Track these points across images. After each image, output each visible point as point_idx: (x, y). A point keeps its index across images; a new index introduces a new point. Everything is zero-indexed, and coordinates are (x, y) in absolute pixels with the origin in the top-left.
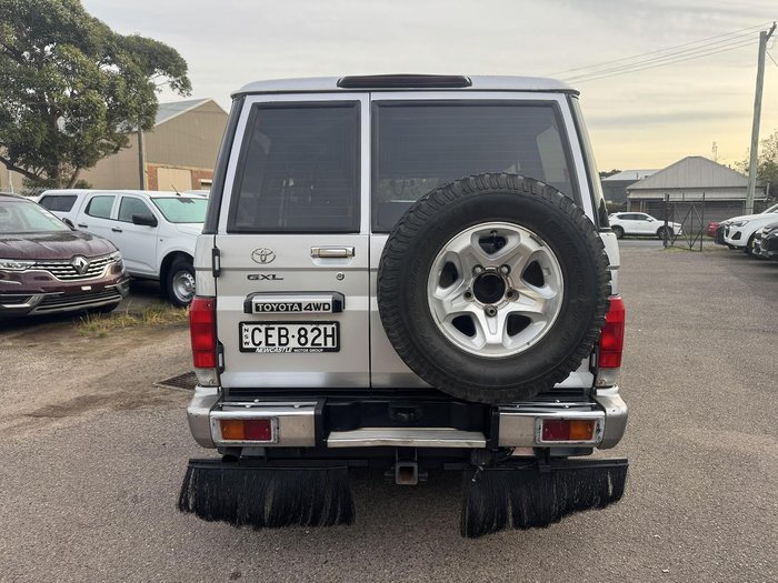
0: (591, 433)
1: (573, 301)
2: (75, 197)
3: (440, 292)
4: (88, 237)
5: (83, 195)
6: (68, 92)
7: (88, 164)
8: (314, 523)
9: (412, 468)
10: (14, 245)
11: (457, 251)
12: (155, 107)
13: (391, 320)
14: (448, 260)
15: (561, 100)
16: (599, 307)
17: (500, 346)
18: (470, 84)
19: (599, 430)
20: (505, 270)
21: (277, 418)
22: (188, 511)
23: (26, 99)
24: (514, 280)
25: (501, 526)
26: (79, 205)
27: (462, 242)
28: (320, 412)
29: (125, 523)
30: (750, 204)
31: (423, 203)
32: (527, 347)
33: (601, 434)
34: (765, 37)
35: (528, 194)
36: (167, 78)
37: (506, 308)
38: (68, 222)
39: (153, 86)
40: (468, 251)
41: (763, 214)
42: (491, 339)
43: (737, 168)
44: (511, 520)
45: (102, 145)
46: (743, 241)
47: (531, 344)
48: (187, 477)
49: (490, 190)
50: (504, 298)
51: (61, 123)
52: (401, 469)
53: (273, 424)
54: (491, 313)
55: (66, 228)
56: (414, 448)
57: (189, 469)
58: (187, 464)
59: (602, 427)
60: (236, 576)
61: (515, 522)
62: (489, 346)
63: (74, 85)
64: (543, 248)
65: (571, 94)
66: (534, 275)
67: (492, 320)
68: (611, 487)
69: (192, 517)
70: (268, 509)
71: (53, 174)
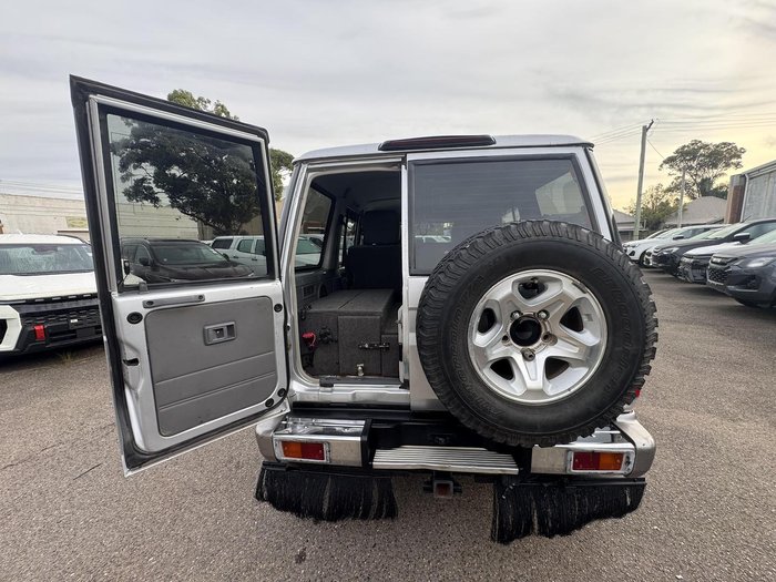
0: (620, 464)
1: (617, 349)
2: (232, 240)
3: (480, 340)
4: (235, 264)
5: (237, 239)
6: (235, 181)
7: (246, 222)
8: (365, 517)
9: (448, 485)
10: (190, 271)
11: (498, 299)
12: (281, 188)
13: (432, 368)
14: (487, 307)
15: (579, 153)
16: (646, 355)
17: (541, 393)
18: (495, 143)
19: (628, 463)
20: (544, 315)
21: (328, 443)
22: (264, 500)
23: (213, 186)
24: (553, 325)
25: (527, 532)
26: (234, 245)
27: (504, 290)
28: (366, 439)
29: (227, 490)
30: (637, 233)
31: (463, 252)
32: (568, 393)
33: (631, 466)
34: (645, 129)
35: (574, 241)
36: (288, 171)
37: (544, 352)
38: (226, 256)
39: (280, 176)
40: (509, 299)
41: (646, 240)
42: (531, 385)
43: (624, 211)
44: (536, 527)
45: (254, 211)
46: (636, 257)
47: (572, 390)
48: (261, 477)
49: (533, 238)
50: (540, 341)
51: (232, 199)
52: (439, 485)
53: (325, 448)
54: (529, 357)
55: (224, 259)
56: (449, 472)
57: (263, 470)
58: (261, 465)
59: (632, 460)
60: (301, 558)
61: (539, 530)
62: (529, 392)
63: (237, 178)
64: (587, 296)
65: (587, 146)
66: (573, 320)
67: (530, 364)
68: (628, 500)
69: (266, 505)
70: (325, 508)
71: (228, 226)
